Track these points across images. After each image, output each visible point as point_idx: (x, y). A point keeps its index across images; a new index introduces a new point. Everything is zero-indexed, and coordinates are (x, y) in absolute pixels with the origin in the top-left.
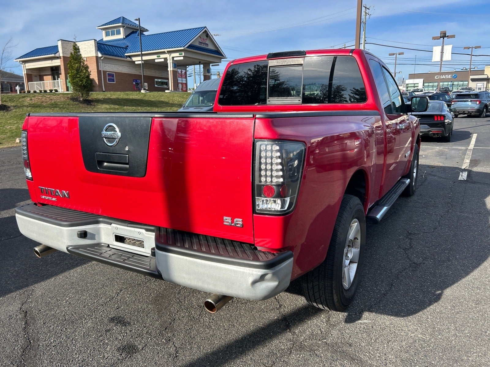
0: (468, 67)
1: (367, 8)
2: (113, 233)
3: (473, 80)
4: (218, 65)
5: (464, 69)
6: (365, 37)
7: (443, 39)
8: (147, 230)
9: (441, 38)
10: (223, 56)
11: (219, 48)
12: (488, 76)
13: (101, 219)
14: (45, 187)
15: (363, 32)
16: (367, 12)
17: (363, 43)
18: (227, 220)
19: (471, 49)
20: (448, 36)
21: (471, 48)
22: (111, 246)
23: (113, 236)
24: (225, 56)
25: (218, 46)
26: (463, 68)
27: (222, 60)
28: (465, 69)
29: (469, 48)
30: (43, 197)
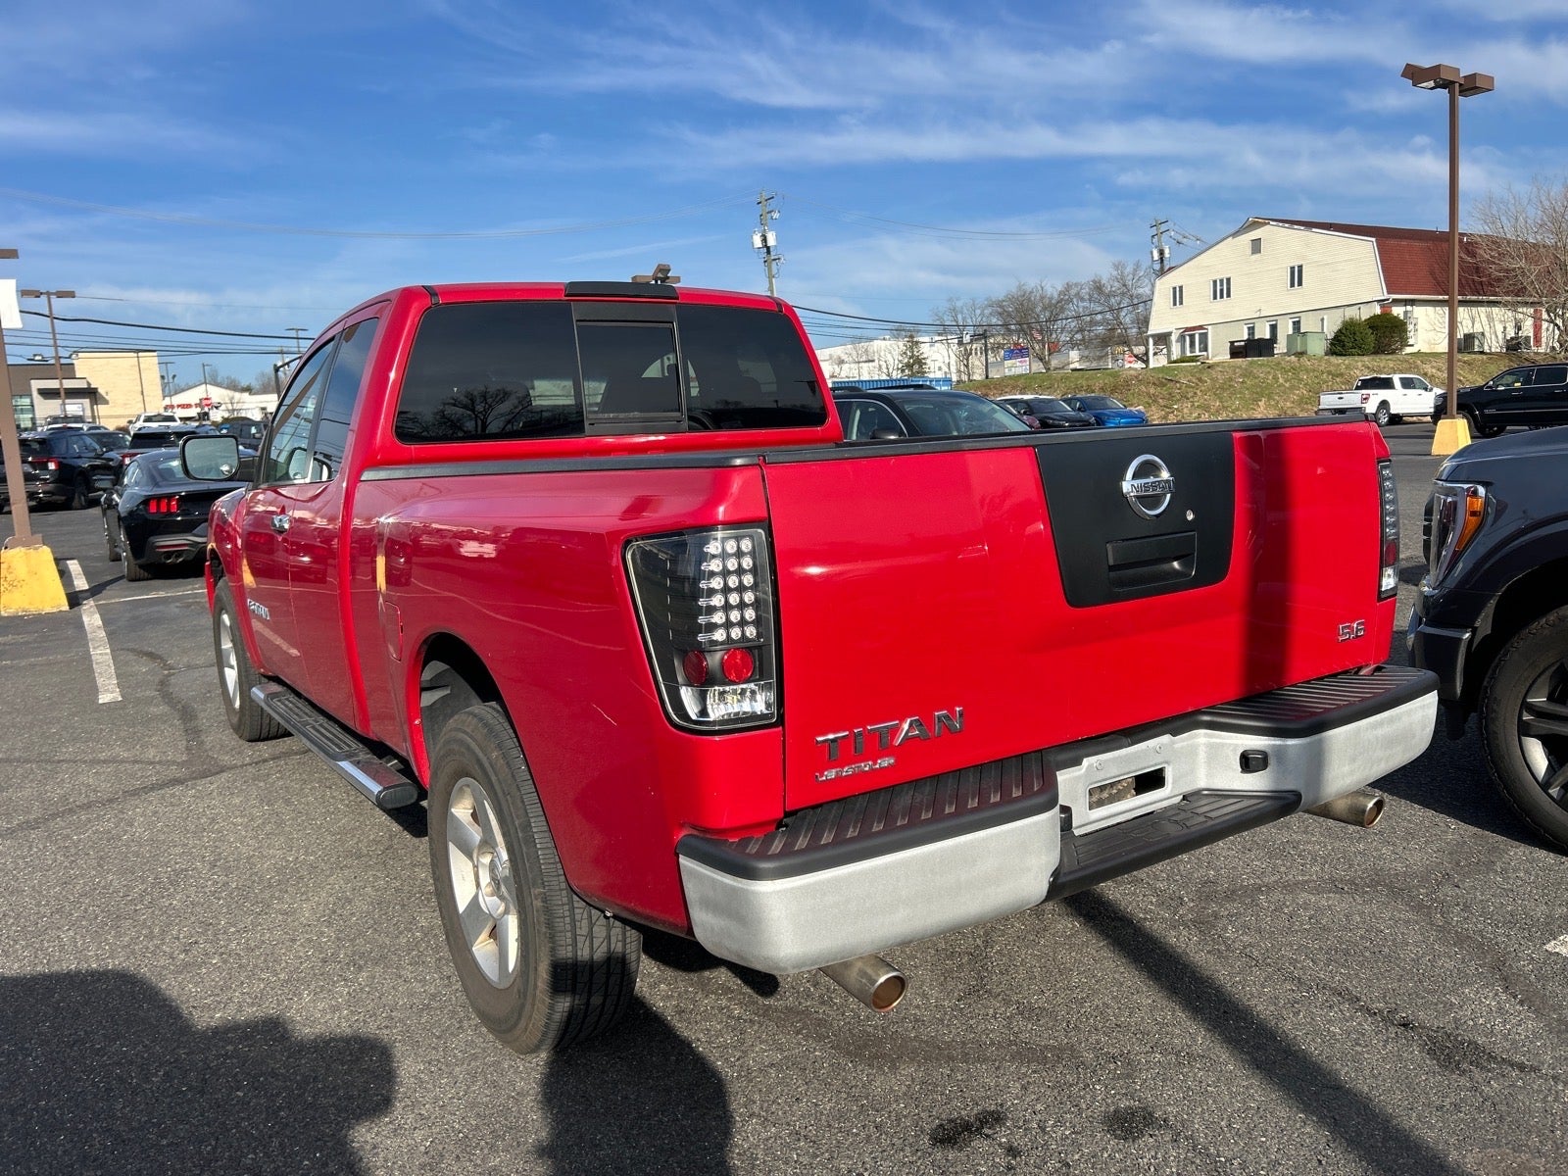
0: (49, 353)
2: (1088, 786)
3: (47, 394)
5: (37, 358)
8: (1176, 732)
12: (89, 384)
19: (44, 298)
21: (44, 293)
22: (1076, 833)
23: (1086, 796)
26: (35, 355)
28: (40, 358)
29: (38, 295)
30: (831, 774)
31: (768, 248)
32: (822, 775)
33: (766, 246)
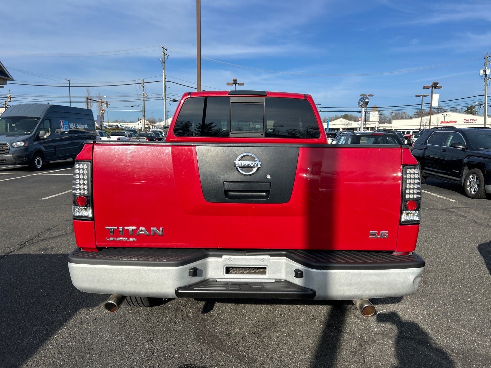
1: (165, 49)
2: (225, 265)
4: (3, 87)
6: (165, 76)
7: (235, 85)
8: (272, 255)
9: (233, 85)
10: (8, 77)
11: (3, 67)
13: (211, 253)
14: (118, 226)
15: (163, 71)
16: (165, 53)
17: (164, 81)
18: (373, 234)
20: (238, 83)
22: (218, 280)
23: (224, 269)
24: (11, 77)
25: (2, 66)
27: (8, 82)
30: (111, 239)
31: (486, 75)
32: (108, 238)
33: (485, 74)
